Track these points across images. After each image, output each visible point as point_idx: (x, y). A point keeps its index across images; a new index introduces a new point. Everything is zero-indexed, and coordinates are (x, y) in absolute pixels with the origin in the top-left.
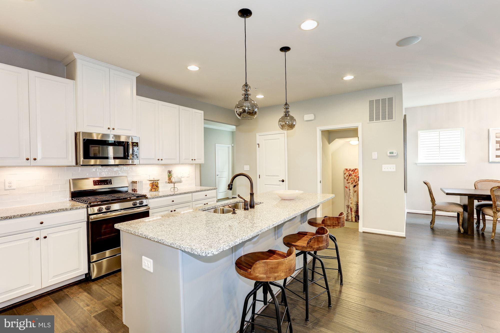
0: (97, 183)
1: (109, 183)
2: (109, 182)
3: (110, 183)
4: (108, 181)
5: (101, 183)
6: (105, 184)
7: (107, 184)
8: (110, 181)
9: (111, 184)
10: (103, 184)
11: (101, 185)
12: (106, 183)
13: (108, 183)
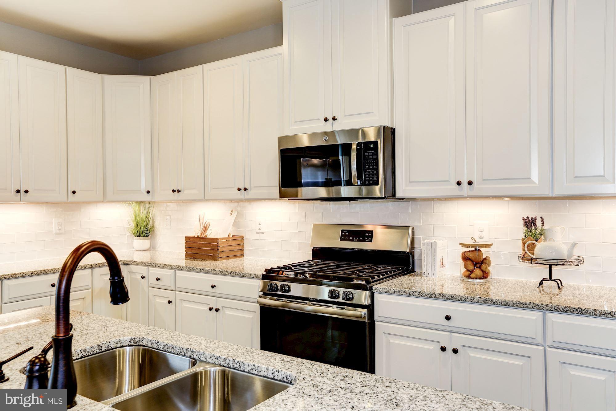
0: (347, 236)
1: (368, 239)
2: (368, 237)
3: (370, 238)
4: (367, 234)
5: (353, 238)
6: (359, 241)
7: (364, 240)
8: (370, 234)
9: (371, 241)
10: (356, 238)
11: (352, 240)
12: (361, 239)
13: (366, 238)
